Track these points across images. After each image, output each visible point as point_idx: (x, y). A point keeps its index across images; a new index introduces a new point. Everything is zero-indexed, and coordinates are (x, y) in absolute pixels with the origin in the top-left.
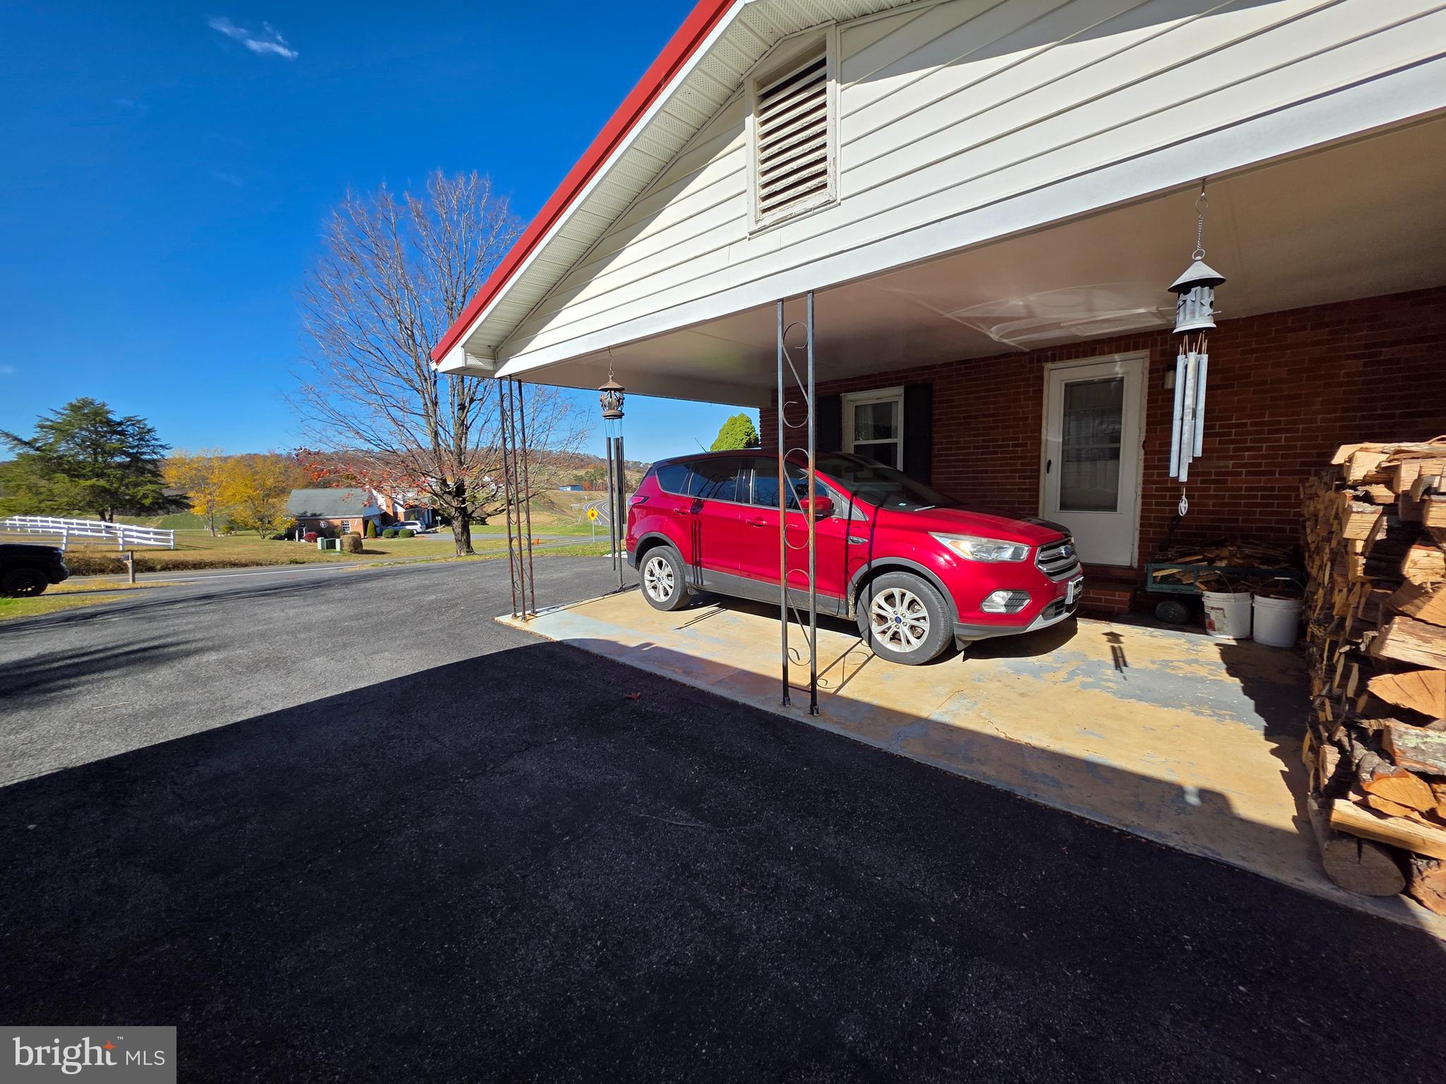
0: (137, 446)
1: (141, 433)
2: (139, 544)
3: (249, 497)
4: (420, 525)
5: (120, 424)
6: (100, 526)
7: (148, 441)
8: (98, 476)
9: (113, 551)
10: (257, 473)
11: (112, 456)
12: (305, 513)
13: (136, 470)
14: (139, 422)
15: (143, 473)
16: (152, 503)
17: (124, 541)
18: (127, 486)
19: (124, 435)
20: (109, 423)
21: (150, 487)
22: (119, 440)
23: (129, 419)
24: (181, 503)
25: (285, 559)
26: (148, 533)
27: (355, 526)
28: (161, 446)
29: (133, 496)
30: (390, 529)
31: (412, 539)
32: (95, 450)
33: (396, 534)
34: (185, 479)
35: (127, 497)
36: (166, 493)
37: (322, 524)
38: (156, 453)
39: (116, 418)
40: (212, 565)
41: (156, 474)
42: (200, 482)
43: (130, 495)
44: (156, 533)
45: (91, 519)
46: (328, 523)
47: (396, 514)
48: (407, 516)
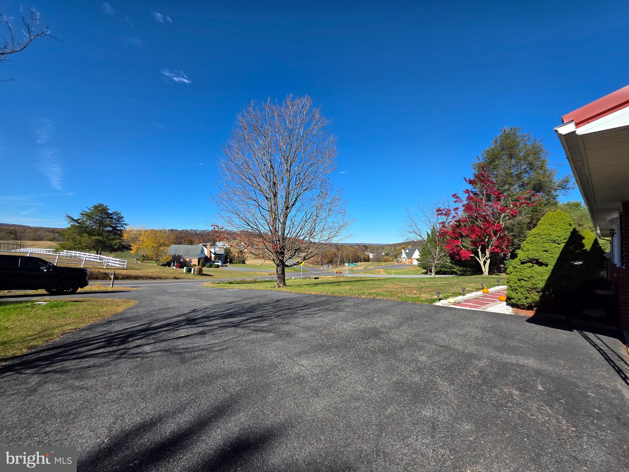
0: (116, 224)
1: (118, 218)
2: (112, 266)
3: (152, 247)
4: (221, 263)
5: (111, 214)
6: (97, 257)
7: (120, 222)
8: (99, 235)
9: (102, 269)
10: (157, 237)
11: (106, 227)
12: (176, 255)
13: (114, 233)
14: (119, 213)
15: (116, 235)
16: (117, 248)
17: (107, 264)
18: (109, 240)
19: (112, 219)
20: (107, 214)
21: (118, 241)
22: (109, 221)
23: (115, 213)
24: (129, 248)
25: (171, 276)
26: (116, 261)
27: (195, 261)
28: (125, 224)
29: (111, 244)
30: (208, 264)
31: (218, 269)
32: (100, 225)
33: (211, 266)
34: (130, 238)
35: (108, 245)
36: (123, 243)
37: (182, 260)
38: (122, 227)
39: (110, 212)
40: (141, 278)
41: (121, 236)
42: (135, 239)
43: (109, 244)
44: (119, 261)
45: (93, 253)
46: (184, 259)
47: (211, 257)
48: (215, 258)
